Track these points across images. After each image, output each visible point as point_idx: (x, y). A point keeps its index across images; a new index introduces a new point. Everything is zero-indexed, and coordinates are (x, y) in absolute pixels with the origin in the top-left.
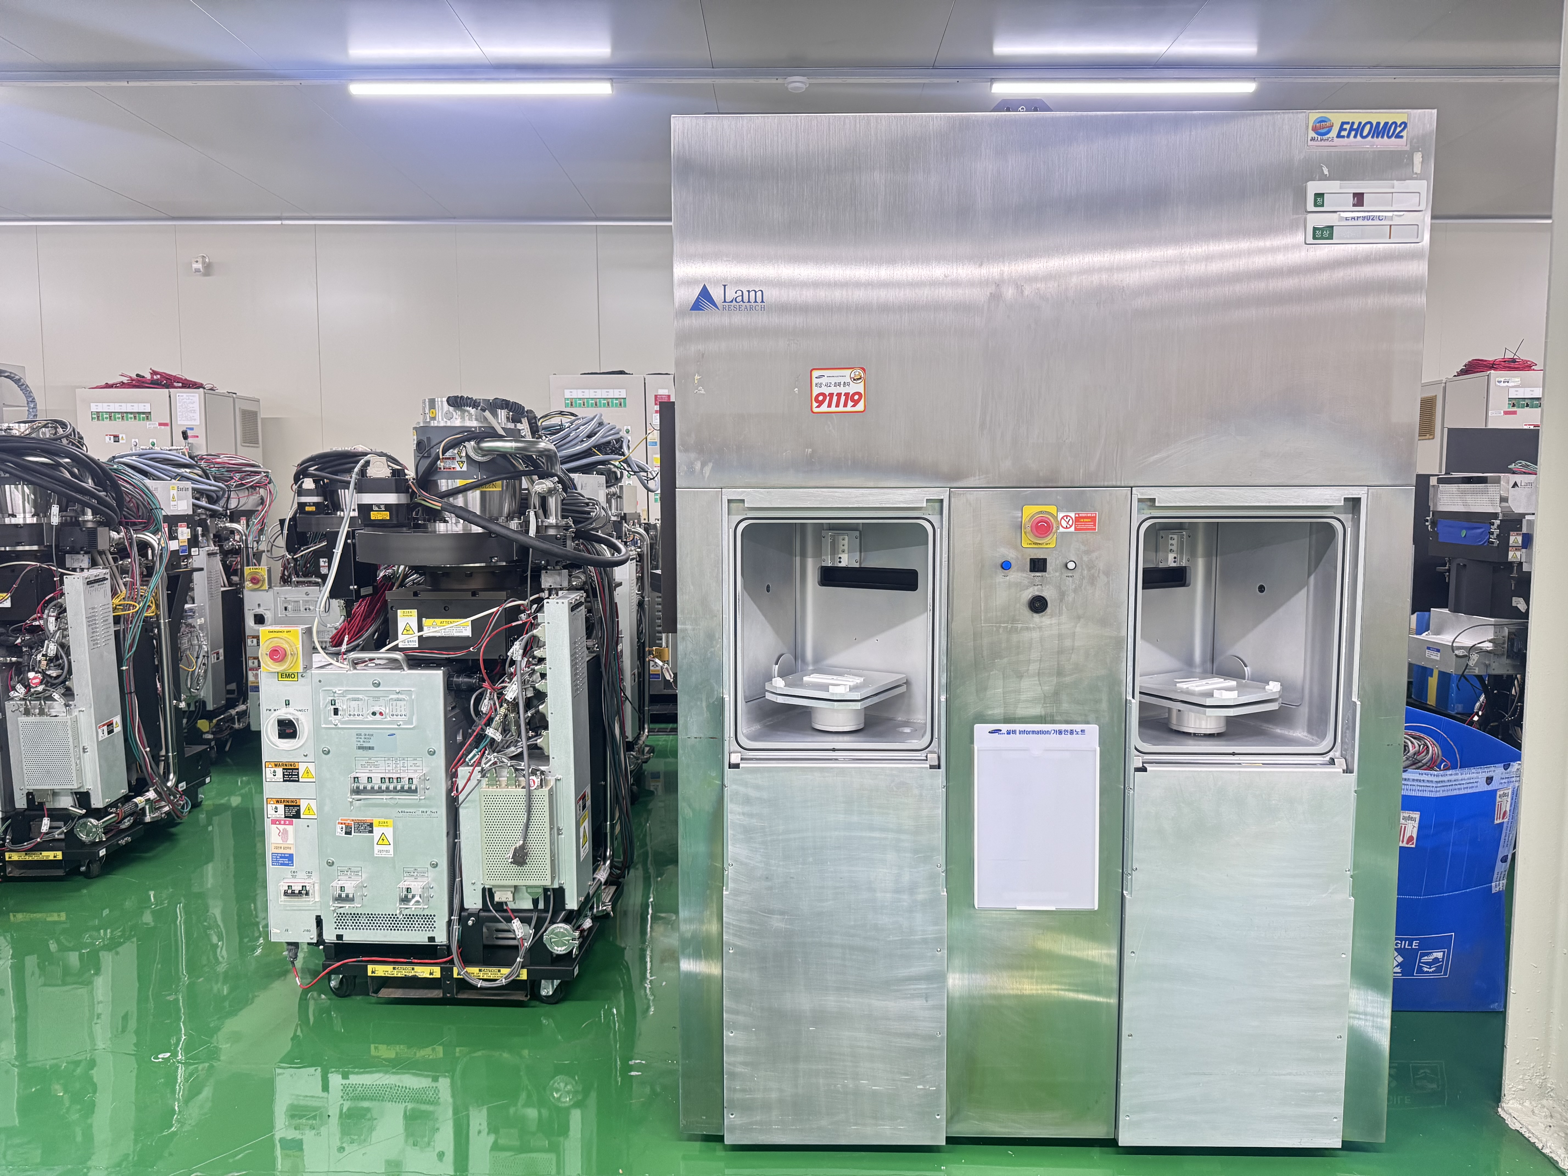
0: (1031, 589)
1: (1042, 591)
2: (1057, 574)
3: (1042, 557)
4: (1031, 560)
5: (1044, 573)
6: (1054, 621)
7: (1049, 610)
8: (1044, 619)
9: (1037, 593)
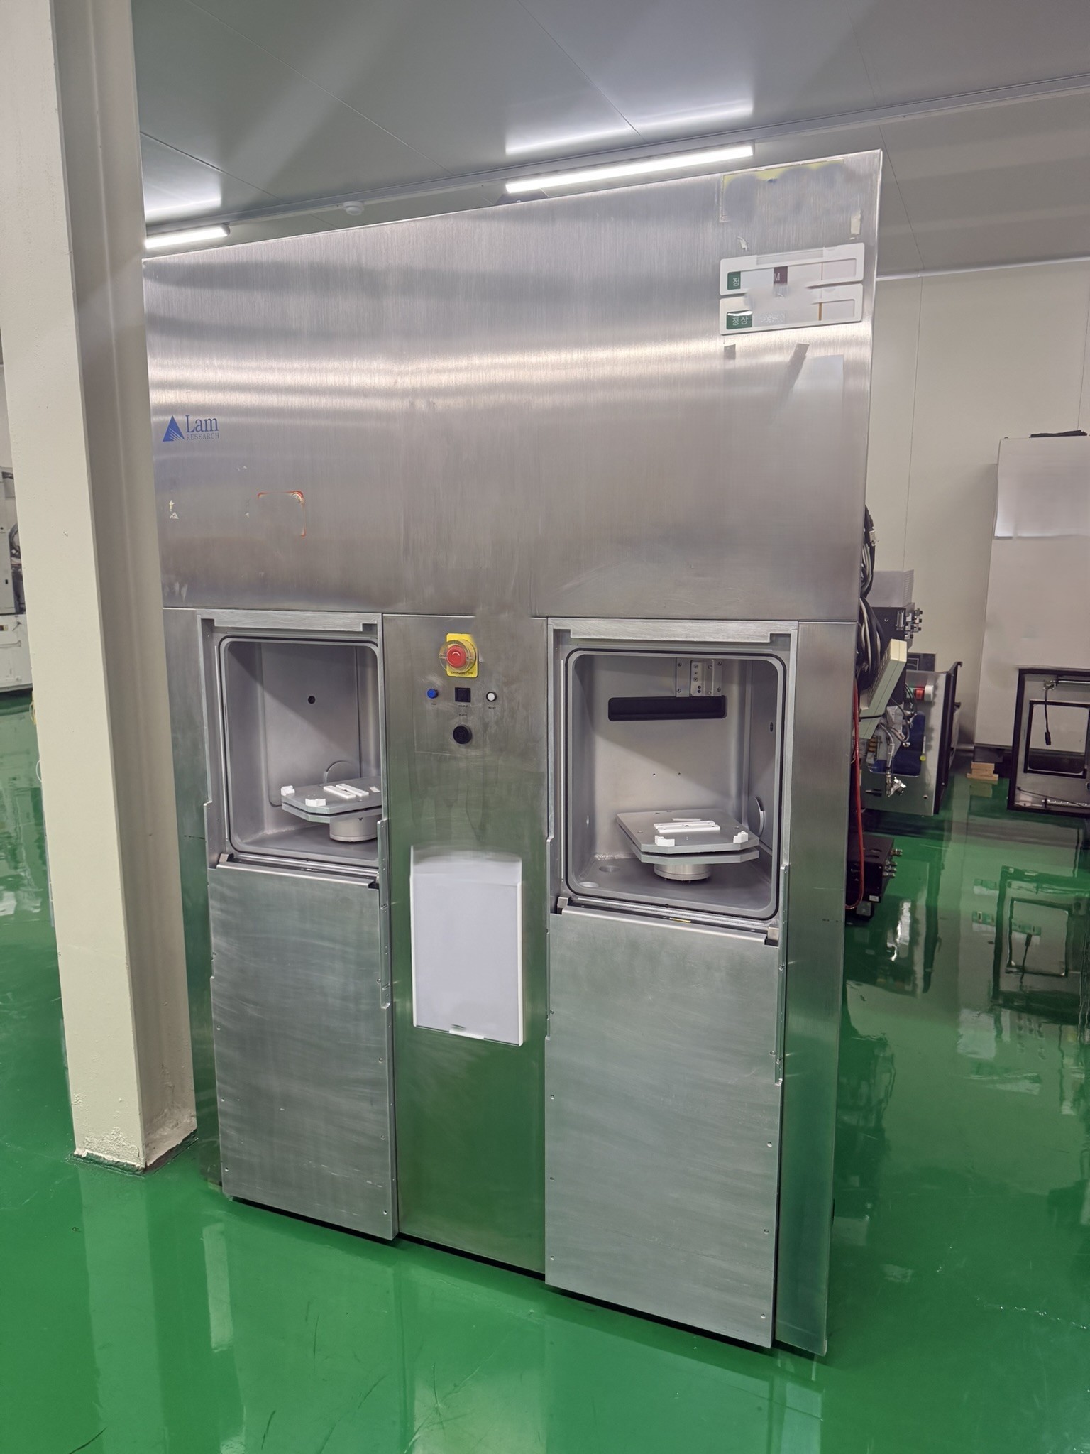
0: (457, 719)
1: (467, 721)
2: (480, 705)
3: (465, 686)
4: (457, 689)
5: (468, 704)
6: (478, 753)
7: (474, 741)
8: (469, 750)
9: (463, 723)
